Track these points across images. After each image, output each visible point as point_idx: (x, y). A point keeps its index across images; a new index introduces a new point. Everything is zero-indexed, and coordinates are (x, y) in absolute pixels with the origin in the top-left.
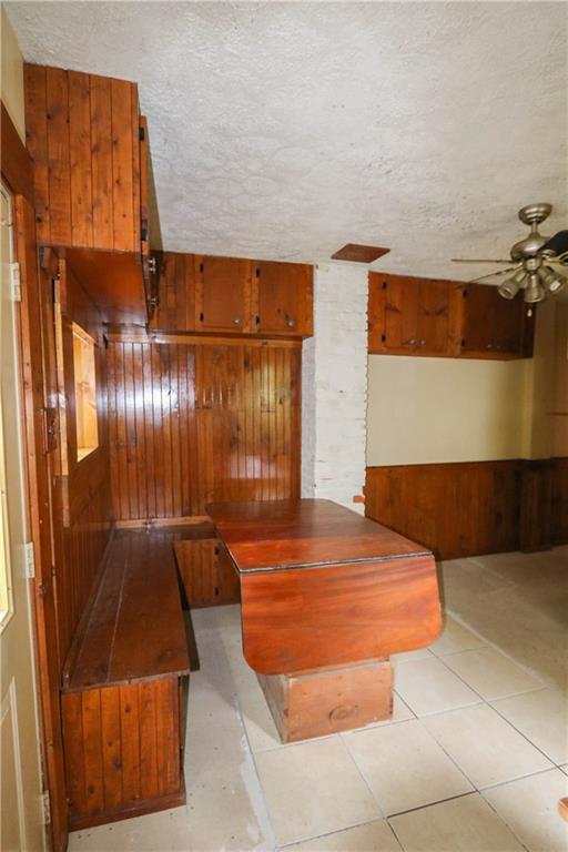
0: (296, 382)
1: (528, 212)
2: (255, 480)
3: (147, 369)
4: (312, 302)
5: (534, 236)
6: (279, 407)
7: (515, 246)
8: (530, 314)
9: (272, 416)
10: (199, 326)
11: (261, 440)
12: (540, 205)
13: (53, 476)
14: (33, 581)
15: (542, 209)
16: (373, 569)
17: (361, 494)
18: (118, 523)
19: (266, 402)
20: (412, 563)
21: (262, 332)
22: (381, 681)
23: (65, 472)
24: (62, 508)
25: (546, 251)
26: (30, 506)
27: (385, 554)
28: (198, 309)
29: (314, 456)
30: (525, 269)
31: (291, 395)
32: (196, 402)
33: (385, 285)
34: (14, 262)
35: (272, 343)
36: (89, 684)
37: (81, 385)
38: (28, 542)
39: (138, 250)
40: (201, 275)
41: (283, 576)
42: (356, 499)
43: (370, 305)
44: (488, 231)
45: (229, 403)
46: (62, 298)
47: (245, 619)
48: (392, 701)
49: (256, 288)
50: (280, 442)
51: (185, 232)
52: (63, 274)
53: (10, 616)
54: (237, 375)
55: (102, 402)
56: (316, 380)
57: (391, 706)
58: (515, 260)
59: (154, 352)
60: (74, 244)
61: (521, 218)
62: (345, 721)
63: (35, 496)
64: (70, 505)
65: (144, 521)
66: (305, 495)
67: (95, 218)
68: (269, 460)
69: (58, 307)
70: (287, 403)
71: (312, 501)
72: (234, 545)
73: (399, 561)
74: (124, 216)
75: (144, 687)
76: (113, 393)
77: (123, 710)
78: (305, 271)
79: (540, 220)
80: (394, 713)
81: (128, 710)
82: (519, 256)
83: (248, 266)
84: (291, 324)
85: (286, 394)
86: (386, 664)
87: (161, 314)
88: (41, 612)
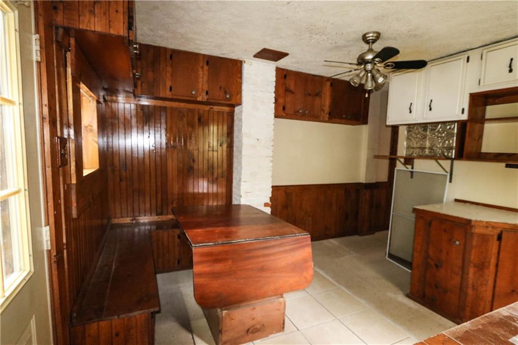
0: (230, 133)
1: (367, 36)
2: (203, 194)
3: (134, 121)
4: (241, 83)
5: (370, 50)
6: (219, 148)
7: (360, 56)
8: (367, 96)
9: (215, 154)
10: (168, 94)
11: (208, 168)
12: (374, 32)
13: (64, 183)
14: (49, 252)
15: (375, 35)
16: (274, 243)
17: (268, 201)
18: (113, 220)
19: (212, 145)
20: (298, 239)
21: (209, 101)
22: (278, 310)
23: (74, 181)
24: (72, 206)
25: (377, 60)
26: (47, 202)
27: (282, 235)
28: (169, 84)
29: (240, 179)
30: (365, 69)
31: (227, 141)
32: (166, 143)
33: (285, 77)
34: (35, 34)
35: (216, 108)
36: (90, 319)
37: (86, 127)
38: (46, 226)
39: (126, 35)
40: (170, 62)
41: (220, 248)
42: (266, 205)
43: (277, 87)
44: (345, 46)
45: (188, 144)
46: (72, 64)
47: (195, 275)
48: (284, 321)
49: (207, 73)
50: (220, 171)
51: (160, 32)
52: (72, 48)
53: (31, 274)
54: (193, 126)
55: (103, 141)
56: (243, 132)
57: (284, 324)
58: (359, 64)
59: (139, 110)
60: (81, 27)
61: (363, 40)
62: (256, 334)
63: (51, 195)
64: (77, 204)
65: (131, 218)
66: (235, 202)
67: (96, 11)
68: (213, 181)
69: (69, 70)
70: (225, 146)
71: (239, 206)
72: (189, 231)
73: (289, 239)
74: (117, 11)
75: (129, 320)
76: (110, 135)
77: (114, 334)
78: (237, 64)
79: (374, 41)
80: (285, 328)
81: (117, 335)
82: (362, 61)
83: (201, 57)
84: (228, 96)
85: (224, 140)
86: (281, 300)
87: (143, 85)
88: (55, 272)
